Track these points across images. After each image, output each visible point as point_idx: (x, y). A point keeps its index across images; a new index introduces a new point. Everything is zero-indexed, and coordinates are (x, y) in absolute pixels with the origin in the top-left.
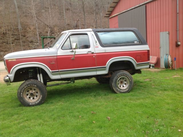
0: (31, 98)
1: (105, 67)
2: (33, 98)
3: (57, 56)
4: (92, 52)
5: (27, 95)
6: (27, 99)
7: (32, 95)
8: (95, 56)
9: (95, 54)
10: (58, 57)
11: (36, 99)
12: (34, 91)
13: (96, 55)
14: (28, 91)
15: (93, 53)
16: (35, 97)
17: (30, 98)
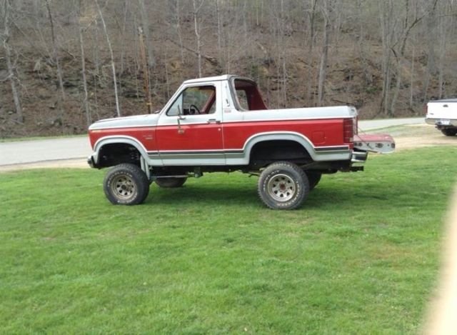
0: (123, 193)
1: (242, 152)
2: (126, 194)
3: (157, 126)
4: (217, 120)
5: (118, 186)
6: (115, 192)
7: (124, 187)
8: (221, 128)
9: (222, 126)
10: (158, 128)
11: (130, 195)
12: (128, 183)
13: (224, 128)
14: (120, 181)
15: (219, 123)
16: (129, 193)
17: (121, 192)
